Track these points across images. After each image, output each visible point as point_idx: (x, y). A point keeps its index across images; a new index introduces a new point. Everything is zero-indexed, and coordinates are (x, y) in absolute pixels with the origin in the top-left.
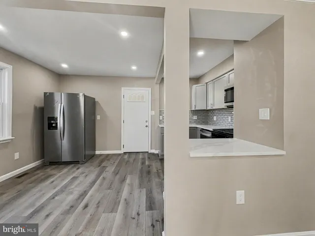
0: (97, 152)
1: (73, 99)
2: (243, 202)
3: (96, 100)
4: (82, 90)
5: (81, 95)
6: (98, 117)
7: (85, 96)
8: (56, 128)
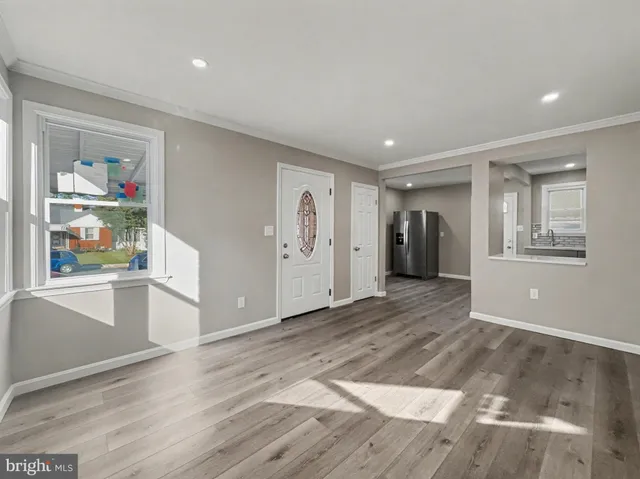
0: (440, 275)
1: (415, 216)
2: (537, 297)
3: (440, 214)
4: (425, 206)
5: (424, 211)
6: (442, 234)
7: (427, 213)
8: (402, 243)
